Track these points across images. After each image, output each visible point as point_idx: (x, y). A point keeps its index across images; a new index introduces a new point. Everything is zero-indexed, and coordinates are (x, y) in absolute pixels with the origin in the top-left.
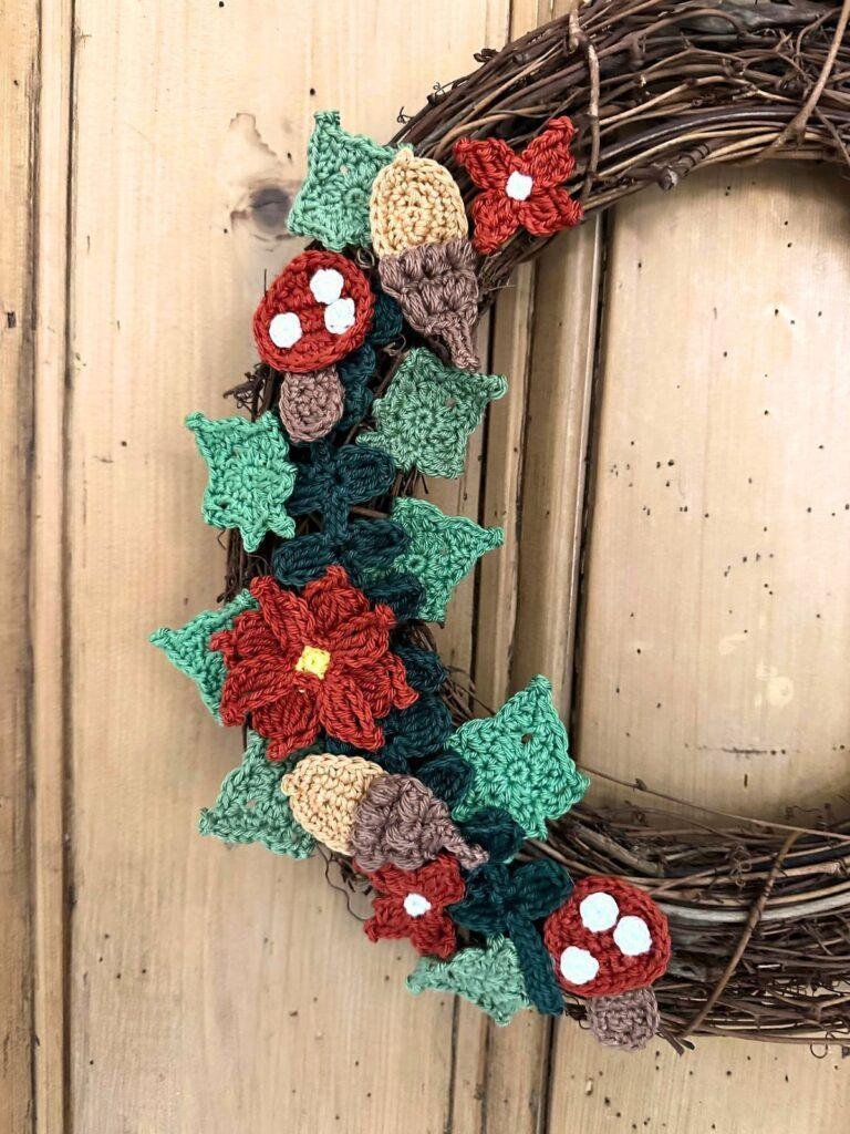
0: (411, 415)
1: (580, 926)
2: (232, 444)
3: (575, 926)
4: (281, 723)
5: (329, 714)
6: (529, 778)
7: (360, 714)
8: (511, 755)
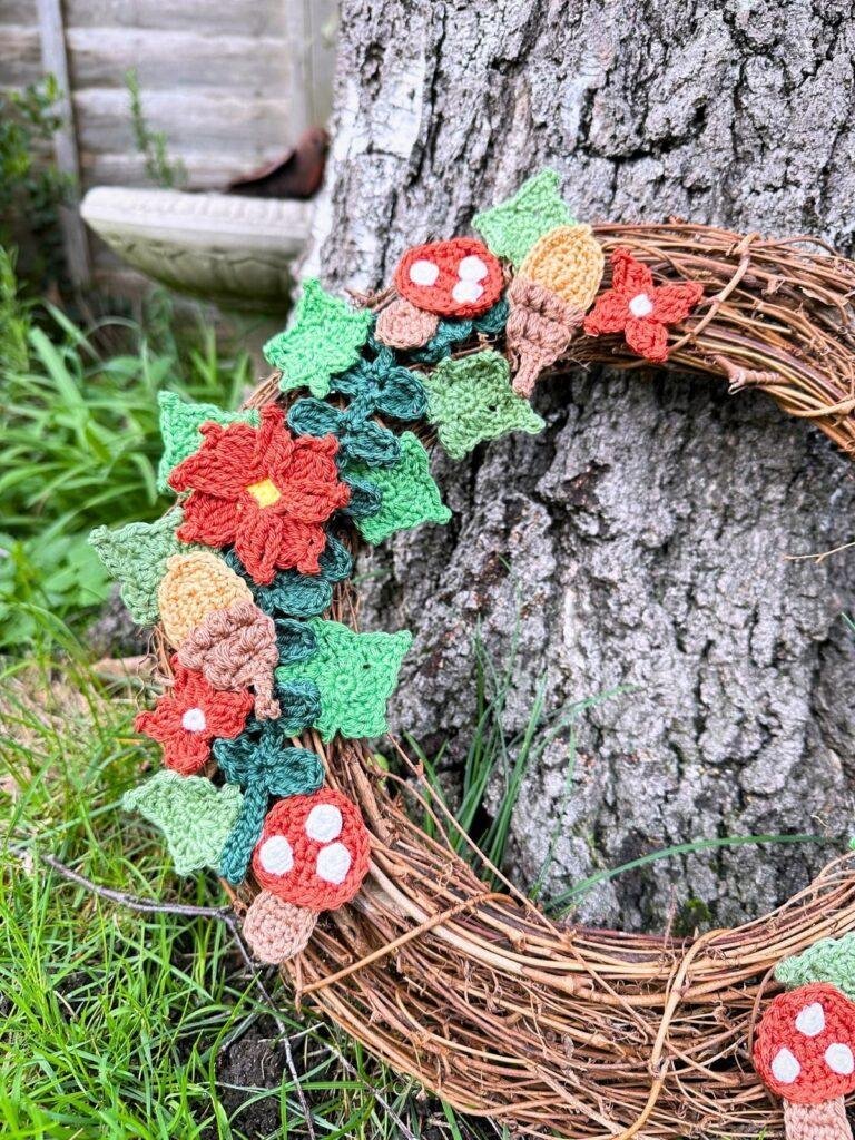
0: (462, 391)
1: (301, 824)
2: (326, 317)
3: (298, 820)
4: (206, 516)
5: (247, 533)
6: (349, 692)
7: (268, 551)
8: (349, 667)
